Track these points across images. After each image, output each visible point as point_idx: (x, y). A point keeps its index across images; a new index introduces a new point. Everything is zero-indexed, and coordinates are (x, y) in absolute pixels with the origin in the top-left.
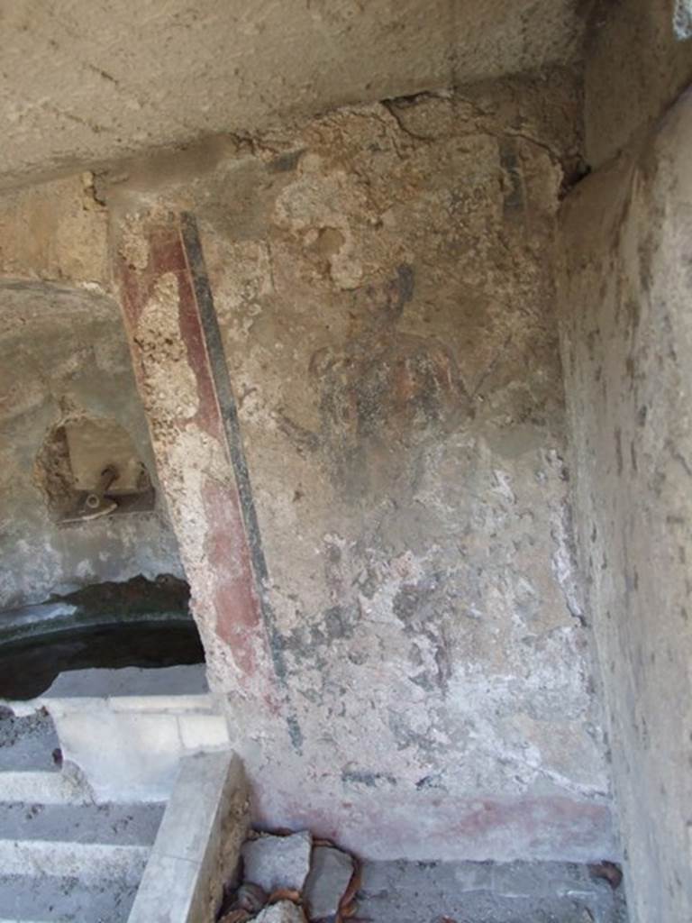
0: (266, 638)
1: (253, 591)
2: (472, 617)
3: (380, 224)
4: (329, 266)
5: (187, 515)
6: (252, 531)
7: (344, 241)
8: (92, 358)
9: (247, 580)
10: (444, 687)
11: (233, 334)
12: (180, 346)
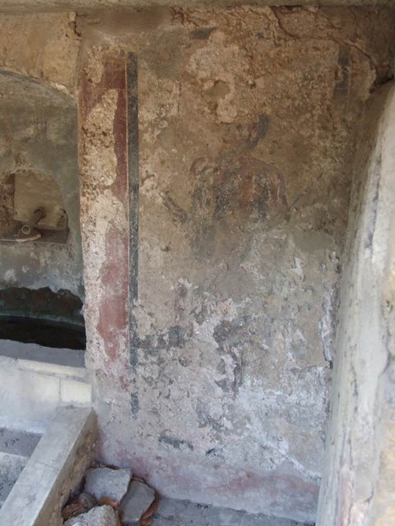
0: (129, 338)
1: (126, 306)
2: (262, 349)
3: (254, 85)
4: (216, 106)
5: (93, 249)
6: (134, 267)
7: (229, 91)
8: (44, 130)
9: (123, 298)
10: (236, 391)
11: (147, 137)
12: (111, 138)
